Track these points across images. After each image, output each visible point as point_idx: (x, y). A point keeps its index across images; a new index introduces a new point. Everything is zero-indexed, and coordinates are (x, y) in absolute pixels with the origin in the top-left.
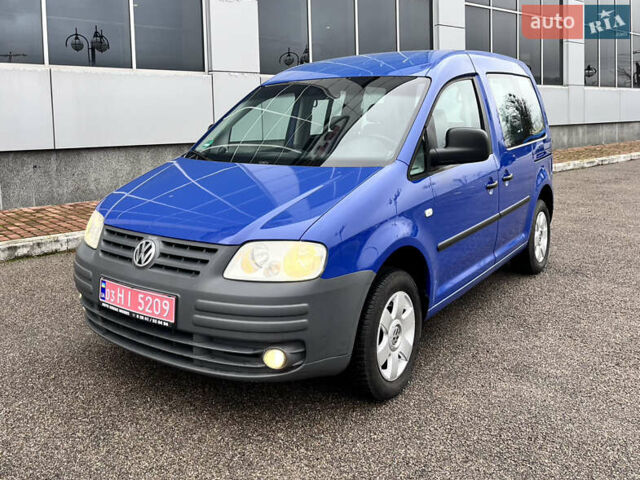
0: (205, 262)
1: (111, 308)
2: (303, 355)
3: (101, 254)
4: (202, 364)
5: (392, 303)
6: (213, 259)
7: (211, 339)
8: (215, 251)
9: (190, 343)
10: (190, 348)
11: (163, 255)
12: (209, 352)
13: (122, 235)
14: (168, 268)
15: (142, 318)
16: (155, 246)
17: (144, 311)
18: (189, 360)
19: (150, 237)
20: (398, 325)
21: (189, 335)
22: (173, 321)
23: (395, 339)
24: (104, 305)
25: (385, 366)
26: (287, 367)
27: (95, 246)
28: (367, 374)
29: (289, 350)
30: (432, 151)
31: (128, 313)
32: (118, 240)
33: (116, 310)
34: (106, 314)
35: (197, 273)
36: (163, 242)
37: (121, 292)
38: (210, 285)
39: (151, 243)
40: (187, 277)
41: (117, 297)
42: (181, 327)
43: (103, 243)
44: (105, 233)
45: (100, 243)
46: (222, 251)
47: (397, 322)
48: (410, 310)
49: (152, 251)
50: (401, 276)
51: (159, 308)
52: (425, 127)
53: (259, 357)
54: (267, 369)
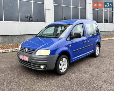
4: (32, 67)
6: (34, 52)
7: (33, 64)
11: (28, 51)
12: (33, 66)
13: (23, 48)
16: (27, 50)
18: (31, 67)
21: (30, 63)
26: (44, 68)
29: (44, 66)
42: (29, 62)
46: (35, 51)
51: (26, 59)
53: (40, 66)
54: (41, 68)
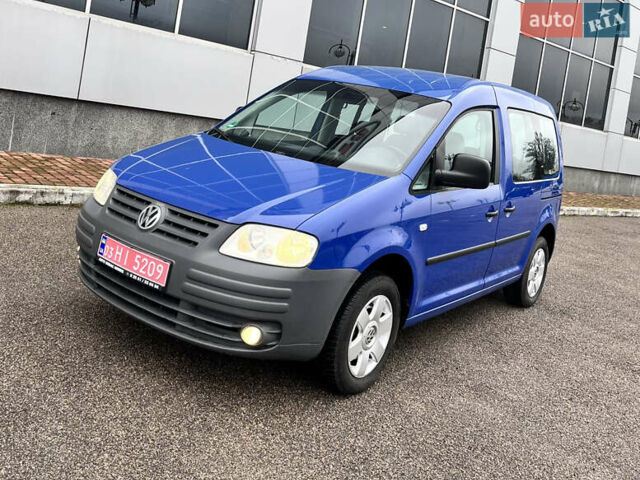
0: (205, 235)
1: (107, 263)
2: (279, 336)
3: (107, 211)
5: (372, 305)
8: (216, 226)
9: (175, 308)
10: (174, 313)
14: (169, 235)
15: (135, 277)
17: (138, 271)
19: (158, 203)
20: (374, 327)
22: (164, 285)
23: (369, 339)
24: (100, 260)
25: (354, 362)
27: (103, 203)
28: (336, 365)
30: (438, 171)
31: (122, 271)
32: (127, 201)
33: (112, 266)
34: (101, 269)
35: (196, 244)
36: (170, 210)
37: (119, 251)
38: (205, 257)
39: (158, 209)
40: (186, 246)
41: (114, 255)
43: (111, 201)
44: (116, 192)
45: (108, 201)
47: (374, 323)
48: (389, 314)
49: (157, 216)
50: (385, 281)
52: (435, 148)
